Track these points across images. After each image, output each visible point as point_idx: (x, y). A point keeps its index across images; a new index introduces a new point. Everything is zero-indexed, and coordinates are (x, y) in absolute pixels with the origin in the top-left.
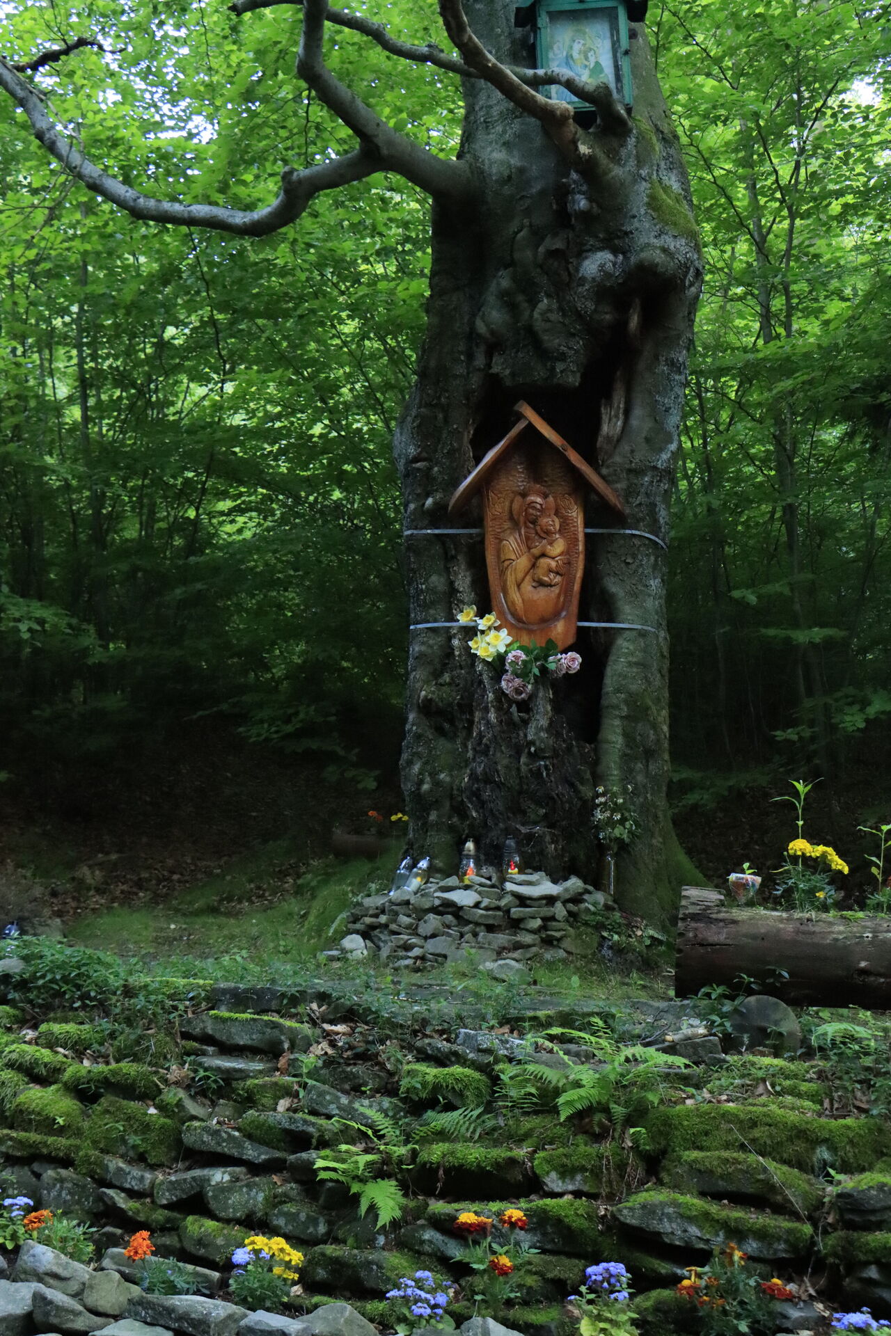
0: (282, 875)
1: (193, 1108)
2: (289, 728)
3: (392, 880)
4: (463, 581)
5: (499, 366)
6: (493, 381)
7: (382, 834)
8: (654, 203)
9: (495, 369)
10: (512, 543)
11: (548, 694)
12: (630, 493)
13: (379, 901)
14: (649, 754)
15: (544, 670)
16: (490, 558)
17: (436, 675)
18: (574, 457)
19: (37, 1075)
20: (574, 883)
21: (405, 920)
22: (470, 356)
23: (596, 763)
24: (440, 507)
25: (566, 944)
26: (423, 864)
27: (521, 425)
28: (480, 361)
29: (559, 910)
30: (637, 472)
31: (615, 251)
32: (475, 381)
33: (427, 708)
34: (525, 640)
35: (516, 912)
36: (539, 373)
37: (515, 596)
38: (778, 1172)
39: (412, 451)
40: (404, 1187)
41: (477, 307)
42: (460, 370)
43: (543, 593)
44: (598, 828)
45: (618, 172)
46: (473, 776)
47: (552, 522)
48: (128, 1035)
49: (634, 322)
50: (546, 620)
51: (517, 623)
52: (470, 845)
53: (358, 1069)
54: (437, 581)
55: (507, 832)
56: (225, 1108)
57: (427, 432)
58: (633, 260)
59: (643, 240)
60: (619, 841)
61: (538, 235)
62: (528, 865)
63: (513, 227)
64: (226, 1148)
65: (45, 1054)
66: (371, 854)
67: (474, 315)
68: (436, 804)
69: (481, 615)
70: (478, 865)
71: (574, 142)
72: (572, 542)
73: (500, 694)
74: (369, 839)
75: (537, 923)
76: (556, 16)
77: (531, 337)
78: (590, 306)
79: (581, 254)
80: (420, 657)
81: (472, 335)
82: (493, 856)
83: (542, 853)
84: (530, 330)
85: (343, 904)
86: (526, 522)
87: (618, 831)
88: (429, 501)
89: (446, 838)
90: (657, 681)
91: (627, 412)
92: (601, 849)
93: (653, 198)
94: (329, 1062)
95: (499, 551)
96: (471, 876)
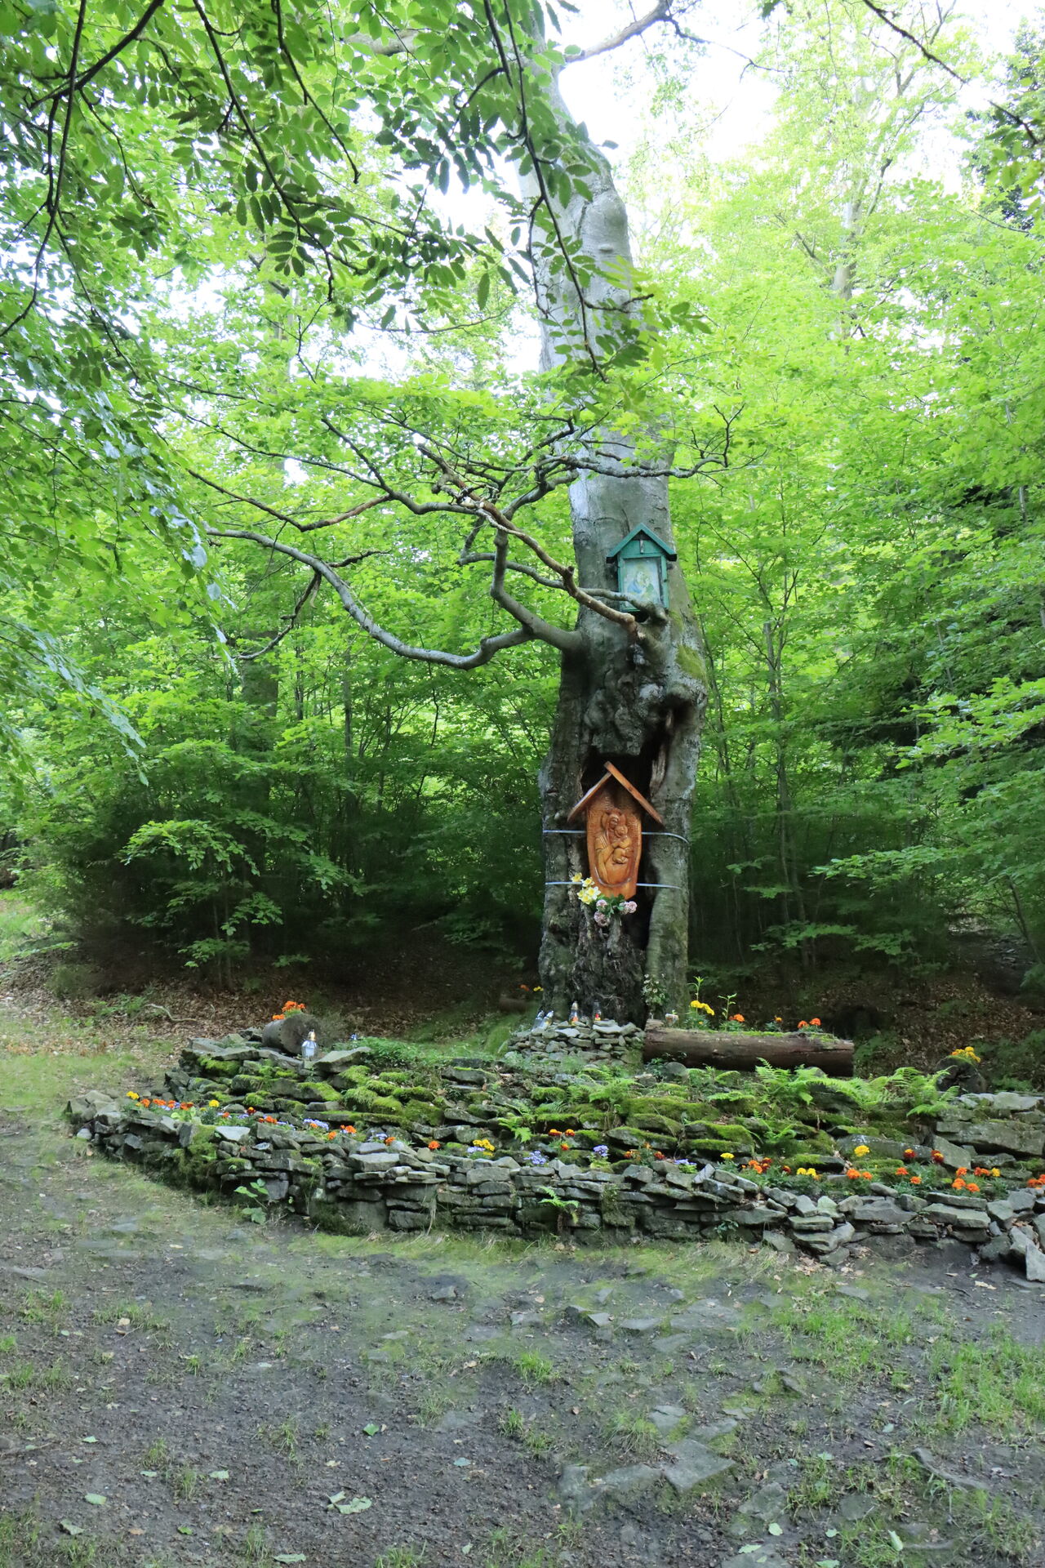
0: (469, 1021)
1: (448, 1103)
2: (474, 936)
3: (532, 1023)
4: (575, 859)
5: (597, 742)
6: (593, 750)
7: (528, 999)
8: (680, 660)
9: (595, 744)
10: (602, 840)
11: (618, 924)
12: (667, 812)
13: (526, 1034)
14: (675, 957)
15: (616, 911)
16: (590, 847)
17: (559, 910)
18: (636, 794)
19: (381, 1093)
20: (631, 1026)
21: (539, 1044)
22: (581, 736)
23: (646, 961)
24: (563, 819)
25: (624, 1058)
26: (550, 1015)
27: (607, 776)
28: (586, 738)
29: (621, 1040)
30: (671, 801)
31: (659, 684)
32: (584, 749)
33: (554, 929)
34: (609, 894)
35: (598, 1041)
36: (618, 748)
37: (603, 869)
38: (666, 1120)
39: (548, 786)
40: (532, 1131)
41: (585, 710)
42: (575, 743)
43: (618, 867)
44: (645, 997)
45: (659, 645)
46: (578, 968)
47: (623, 829)
48: (419, 1077)
49: (669, 722)
50: (620, 882)
51: (603, 884)
52: (575, 1005)
53: (515, 1089)
54: (561, 859)
55: (596, 998)
56: (461, 1104)
57: (557, 776)
58: (668, 691)
59: (673, 680)
60: (657, 1004)
61: (618, 674)
62: (605, 1016)
63: (605, 668)
64: (462, 1118)
65: (384, 1084)
66: (521, 1010)
67: (583, 712)
68: (558, 982)
69: (584, 878)
70: (579, 1015)
71: (636, 632)
72: (635, 840)
73: (594, 923)
74: (521, 1001)
75: (609, 1047)
76: (628, 560)
77: (613, 727)
78: (646, 712)
79: (641, 685)
80: (551, 901)
81: (582, 724)
82: (587, 1011)
83: (614, 1010)
84: (613, 723)
85: (506, 1036)
86: (609, 828)
87: (655, 999)
88: (557, 815)
89: (563, 1001)
90: (681, 916)
91: (666, 768)
92: (646, 1008)
93: (679, 656)
94: (503, 1086)
95: (594, 844)
96: (576, 1021)
